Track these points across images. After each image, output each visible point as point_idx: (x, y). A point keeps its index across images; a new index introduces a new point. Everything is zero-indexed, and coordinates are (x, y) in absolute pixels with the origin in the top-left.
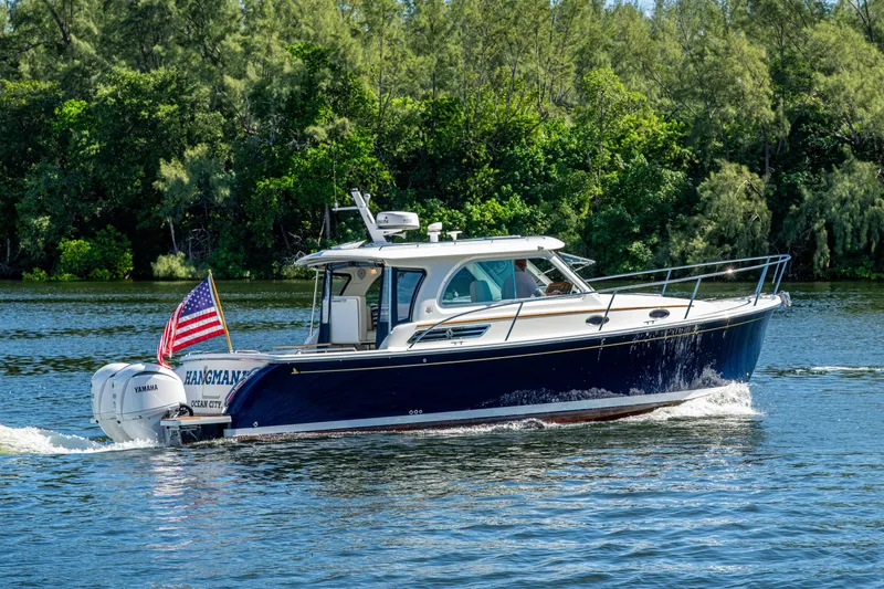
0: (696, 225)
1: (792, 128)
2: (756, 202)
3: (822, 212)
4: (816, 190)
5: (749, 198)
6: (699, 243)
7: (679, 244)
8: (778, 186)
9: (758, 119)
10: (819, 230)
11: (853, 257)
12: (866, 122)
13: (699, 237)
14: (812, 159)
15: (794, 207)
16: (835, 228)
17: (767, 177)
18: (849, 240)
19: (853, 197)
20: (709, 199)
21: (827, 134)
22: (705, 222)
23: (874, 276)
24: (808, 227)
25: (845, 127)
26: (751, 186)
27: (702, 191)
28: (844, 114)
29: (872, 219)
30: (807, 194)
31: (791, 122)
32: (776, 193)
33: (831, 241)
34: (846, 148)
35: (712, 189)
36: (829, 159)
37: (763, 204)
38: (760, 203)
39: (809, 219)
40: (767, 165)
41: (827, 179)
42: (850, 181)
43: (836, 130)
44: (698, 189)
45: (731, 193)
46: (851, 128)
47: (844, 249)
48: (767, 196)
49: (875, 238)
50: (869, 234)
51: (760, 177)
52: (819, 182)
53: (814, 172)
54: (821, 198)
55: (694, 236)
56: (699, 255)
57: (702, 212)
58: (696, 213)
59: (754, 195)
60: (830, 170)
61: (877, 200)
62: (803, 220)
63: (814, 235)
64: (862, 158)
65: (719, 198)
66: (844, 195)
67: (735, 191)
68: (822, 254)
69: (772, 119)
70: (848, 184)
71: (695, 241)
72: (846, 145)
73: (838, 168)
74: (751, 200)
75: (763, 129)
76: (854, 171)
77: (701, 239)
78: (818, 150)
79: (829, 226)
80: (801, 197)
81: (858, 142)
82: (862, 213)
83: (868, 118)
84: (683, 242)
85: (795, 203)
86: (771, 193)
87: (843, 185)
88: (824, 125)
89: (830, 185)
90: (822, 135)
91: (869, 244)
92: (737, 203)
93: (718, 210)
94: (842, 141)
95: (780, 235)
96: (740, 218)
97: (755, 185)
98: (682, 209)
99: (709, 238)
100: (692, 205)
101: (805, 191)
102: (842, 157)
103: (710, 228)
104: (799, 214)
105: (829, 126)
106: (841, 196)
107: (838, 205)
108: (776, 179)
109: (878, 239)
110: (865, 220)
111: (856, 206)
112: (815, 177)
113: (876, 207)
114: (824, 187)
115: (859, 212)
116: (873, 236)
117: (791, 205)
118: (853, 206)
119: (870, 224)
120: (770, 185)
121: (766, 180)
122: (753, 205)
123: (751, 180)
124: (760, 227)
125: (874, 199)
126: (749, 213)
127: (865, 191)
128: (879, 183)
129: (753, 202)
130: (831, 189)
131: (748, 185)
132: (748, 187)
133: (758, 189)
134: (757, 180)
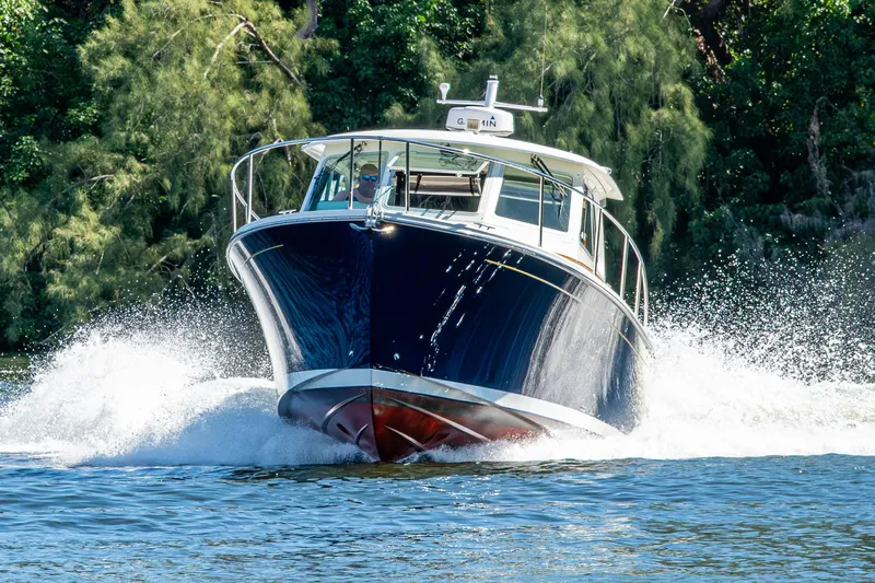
0: (76, 173)
2: (274, 94)
5: (250, 81)
6: (89, 230)
7: (24, 233)
8: (346, 45)
13: (85, 210)
19: (590, 76)
20: (118, 83)
22: (107, 160)
26: (257, 44)
27: (95, 57)
29: (650, 152)
32: (340, 69)
35: (129, 52)
38: (286, 99)
41: (506, 21)
42: (582, 25)
44: (82, 51)
45: (191, 67)
48: (311, 77)
49: (662, 214)
51: (288, 15)
52: (480, 29)
55: (70, 208)
56: (88, 268)
57: (96, 129)
58: (76, 132)
59: (268, 74)
61: (669, 89)
65: (153, 82)
66: (560, 71)
67: (204, 61)
70: (573, 36)
71: (74, 221)
74: (258, 88)
77: (94, 217)
80: (419, 79)
84: (36, 227)
85: (401, 99)
86: (324, 68)
89: (516, 40)
92: (212, 97)
93: (147, 120)
96: (221, 146)
97: (270, 43)
98: (30, 119)
99: (122, 214)
100: (64, 105)
101: (434, 60)
103: (122, 182)
106: (550, 78)
109: (672, 214)
110: (630, 155)
111: (598, 109)
112: (462, 14)
113: (665, 113)
114: (496, 46)
115: (608, 127)
116: (657, 204)
117: (388, 105)
118: (591, 107)
119: (645, 167)
120: (319, 41)
121: (304, 28)
122: (262, 106)
123: (258, 22)
124: (286, 178)
125: (657, 86)
126: (252, 130)
127: (630, 59)
128: (674, 34)
129: (265, 94)
130: (518, 53)
131: (248, 40)
132: (247, 48)
133: (280, 55)
134: (275, 24)
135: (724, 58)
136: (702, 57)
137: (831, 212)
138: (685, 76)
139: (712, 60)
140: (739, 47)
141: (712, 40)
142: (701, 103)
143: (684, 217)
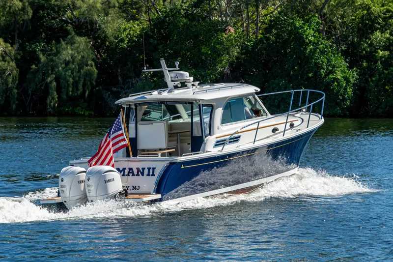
1: (33, 13)
2: (9, 62)
3: (53, 70)
4: (49, 55)
5: (4, 60)
8: (24, 52)
9: (10, 7)
10: (51, 82)
11: (74, 100)
12: (83, 9)
14: (46, 35)
15: (34, 66)
16: (62, 81)
17: (16, 46)
18: (71, 89)
19: (74, 60)
21: (57, 18)
23: (87, 113)
24: (43, 80)
25: (69, 13)
26: (5, 51)
28: (68, 4)
29: (86, 75)
30: (43, 58)
31: (32, 9)
32: (22, 57)
33: (59, 89)
34: (70, 27)
36: (59, 34)
37: (13, 64)
38: (11, 64)
39: (44, 74)
40: (16, 38)
41: (56, 48)
42: (72, 50)
43: (63, 15)
46: (72, 14)
47: (67, 95)
48: (16, 59)
49: (88, 88)
50: (84, 85)
51: (12, 46)
52: (51, 50)
53: (48, 43)
54: (52, 60)
59: (7, 58)
60: (58, 42)
61: (90, 62)
62: (40, 76)
63: (47, 85)
64: (80, 35)
66: (67, 59)
68: (53, 98)
69: (20, 8)
70: (70, 52)
72: (69, 25)
73: (64, 41)
74: (5, 61)
75: (13, 14)
76: (75, 43)
78: (50, 28)
79: (57, 79)
80: (38, 60)
81: (77, 23)
82: (79, 71)
83: (84, 7)
85: (35, 64)
86: (19, 57)
87: (67, 53)
88: (54, 11)
89: (58, 52)
90: (54, 18)
91: (84, 92)
94: (66, 22)
95: (25, 85)
97: (8, 52)
101: (41, 56)
102: (67, 33)
104: (37, 71)
105: (58, 13)
106: (65, 60)
107: (63, 66)
108: (22, 47)
109: (90, 88)
110: (81, 76)
111: (75, 67)
112: (48, 46)
113: (89, 67)
114: (54, 53)
115: (77, 70)
116: (87, 86)
117: (32, 65)
118: (74, 66)
119: (85, 78)
120: (18, 52)
121: (15, 48)
122: (6, 65)
123: (5, 48)
124: (11, 80)
125: (87, 62)
126: (4, 70)
127: (82, 56)
128: (91, 51)
129: (7, 63)
130: (59, 55)
131: (3, 51)
132: (3, 53)
133: (10, 54)
134: (9, 48)
135: (101, 56)
136: (96, 56)
137: (122, 88)
138: (93, 60)
139: (99, 56)
140: (104, 53)
141: (99, 52)
142: (96, 65)
143: (92, 89)
